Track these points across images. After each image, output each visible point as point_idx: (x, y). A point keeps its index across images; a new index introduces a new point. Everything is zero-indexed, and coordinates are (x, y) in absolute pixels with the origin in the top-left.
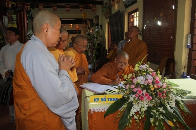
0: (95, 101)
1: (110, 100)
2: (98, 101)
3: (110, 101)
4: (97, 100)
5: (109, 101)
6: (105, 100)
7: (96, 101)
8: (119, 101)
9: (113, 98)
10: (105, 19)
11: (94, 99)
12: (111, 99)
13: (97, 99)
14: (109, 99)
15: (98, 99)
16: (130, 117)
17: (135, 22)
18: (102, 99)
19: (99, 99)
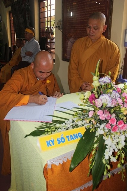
0: (48, 146)
1: (70, 138)
2: (53, 144)
3: (71, 140)
4: (51, 143)
5: (69, 140)
6: (63, 140)
7: (51, 145)
8: (84, 138)
9: (74, 135)
10: (5, 7)
11: (47, 142)
12: (71, 136)
13: (51, 141)
14: (68, 137)
15: (53, 142)
16: (105, 160)
17: (46, 13)
18: (58, 140)
19: (53, 140)
